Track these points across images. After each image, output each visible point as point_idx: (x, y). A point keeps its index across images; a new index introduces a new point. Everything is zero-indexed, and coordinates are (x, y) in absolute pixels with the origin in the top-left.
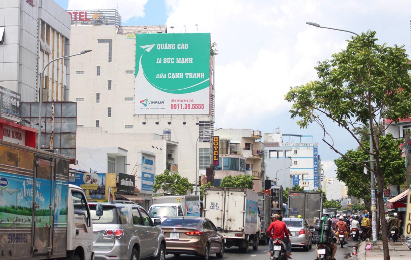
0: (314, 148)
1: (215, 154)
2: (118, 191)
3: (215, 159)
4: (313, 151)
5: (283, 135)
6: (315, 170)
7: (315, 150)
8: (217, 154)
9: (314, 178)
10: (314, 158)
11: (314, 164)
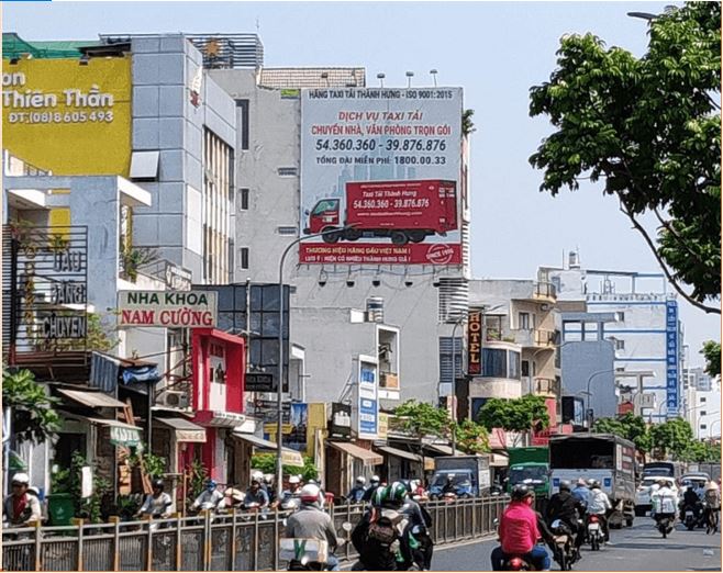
0: (668, 308)
1: (472, 350)
2: (330, 436)
3: (473, 361)
4: (665, 314)
5: (589, 272)
6: (669, 363)
7: (671, 310)
8: (478, 350)
9: (668, 383)
10: (668, 333)
11: (669, 348)
